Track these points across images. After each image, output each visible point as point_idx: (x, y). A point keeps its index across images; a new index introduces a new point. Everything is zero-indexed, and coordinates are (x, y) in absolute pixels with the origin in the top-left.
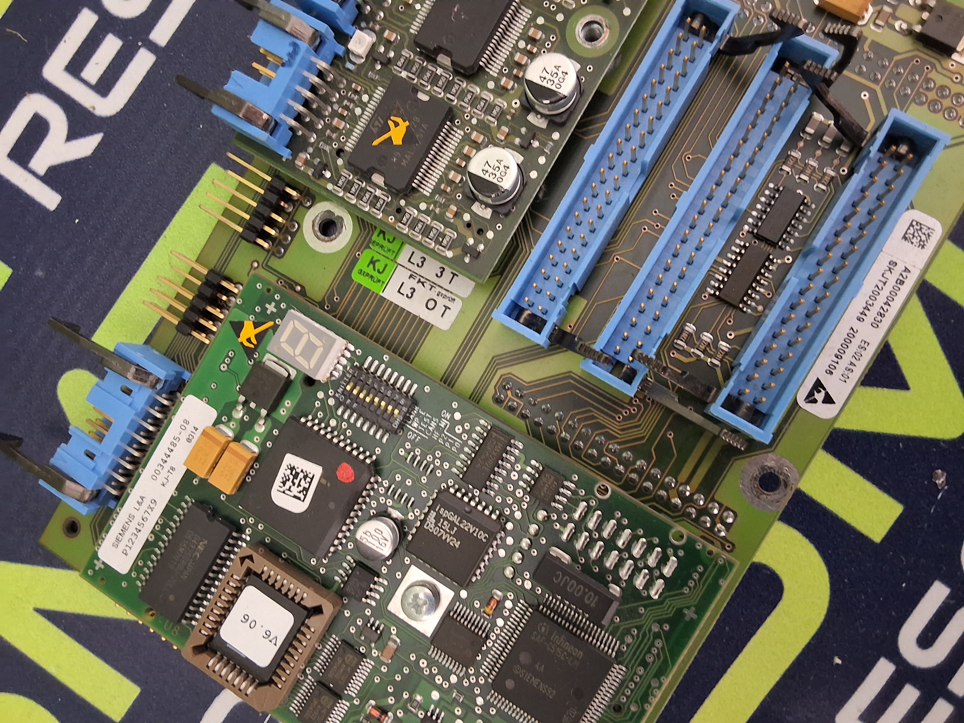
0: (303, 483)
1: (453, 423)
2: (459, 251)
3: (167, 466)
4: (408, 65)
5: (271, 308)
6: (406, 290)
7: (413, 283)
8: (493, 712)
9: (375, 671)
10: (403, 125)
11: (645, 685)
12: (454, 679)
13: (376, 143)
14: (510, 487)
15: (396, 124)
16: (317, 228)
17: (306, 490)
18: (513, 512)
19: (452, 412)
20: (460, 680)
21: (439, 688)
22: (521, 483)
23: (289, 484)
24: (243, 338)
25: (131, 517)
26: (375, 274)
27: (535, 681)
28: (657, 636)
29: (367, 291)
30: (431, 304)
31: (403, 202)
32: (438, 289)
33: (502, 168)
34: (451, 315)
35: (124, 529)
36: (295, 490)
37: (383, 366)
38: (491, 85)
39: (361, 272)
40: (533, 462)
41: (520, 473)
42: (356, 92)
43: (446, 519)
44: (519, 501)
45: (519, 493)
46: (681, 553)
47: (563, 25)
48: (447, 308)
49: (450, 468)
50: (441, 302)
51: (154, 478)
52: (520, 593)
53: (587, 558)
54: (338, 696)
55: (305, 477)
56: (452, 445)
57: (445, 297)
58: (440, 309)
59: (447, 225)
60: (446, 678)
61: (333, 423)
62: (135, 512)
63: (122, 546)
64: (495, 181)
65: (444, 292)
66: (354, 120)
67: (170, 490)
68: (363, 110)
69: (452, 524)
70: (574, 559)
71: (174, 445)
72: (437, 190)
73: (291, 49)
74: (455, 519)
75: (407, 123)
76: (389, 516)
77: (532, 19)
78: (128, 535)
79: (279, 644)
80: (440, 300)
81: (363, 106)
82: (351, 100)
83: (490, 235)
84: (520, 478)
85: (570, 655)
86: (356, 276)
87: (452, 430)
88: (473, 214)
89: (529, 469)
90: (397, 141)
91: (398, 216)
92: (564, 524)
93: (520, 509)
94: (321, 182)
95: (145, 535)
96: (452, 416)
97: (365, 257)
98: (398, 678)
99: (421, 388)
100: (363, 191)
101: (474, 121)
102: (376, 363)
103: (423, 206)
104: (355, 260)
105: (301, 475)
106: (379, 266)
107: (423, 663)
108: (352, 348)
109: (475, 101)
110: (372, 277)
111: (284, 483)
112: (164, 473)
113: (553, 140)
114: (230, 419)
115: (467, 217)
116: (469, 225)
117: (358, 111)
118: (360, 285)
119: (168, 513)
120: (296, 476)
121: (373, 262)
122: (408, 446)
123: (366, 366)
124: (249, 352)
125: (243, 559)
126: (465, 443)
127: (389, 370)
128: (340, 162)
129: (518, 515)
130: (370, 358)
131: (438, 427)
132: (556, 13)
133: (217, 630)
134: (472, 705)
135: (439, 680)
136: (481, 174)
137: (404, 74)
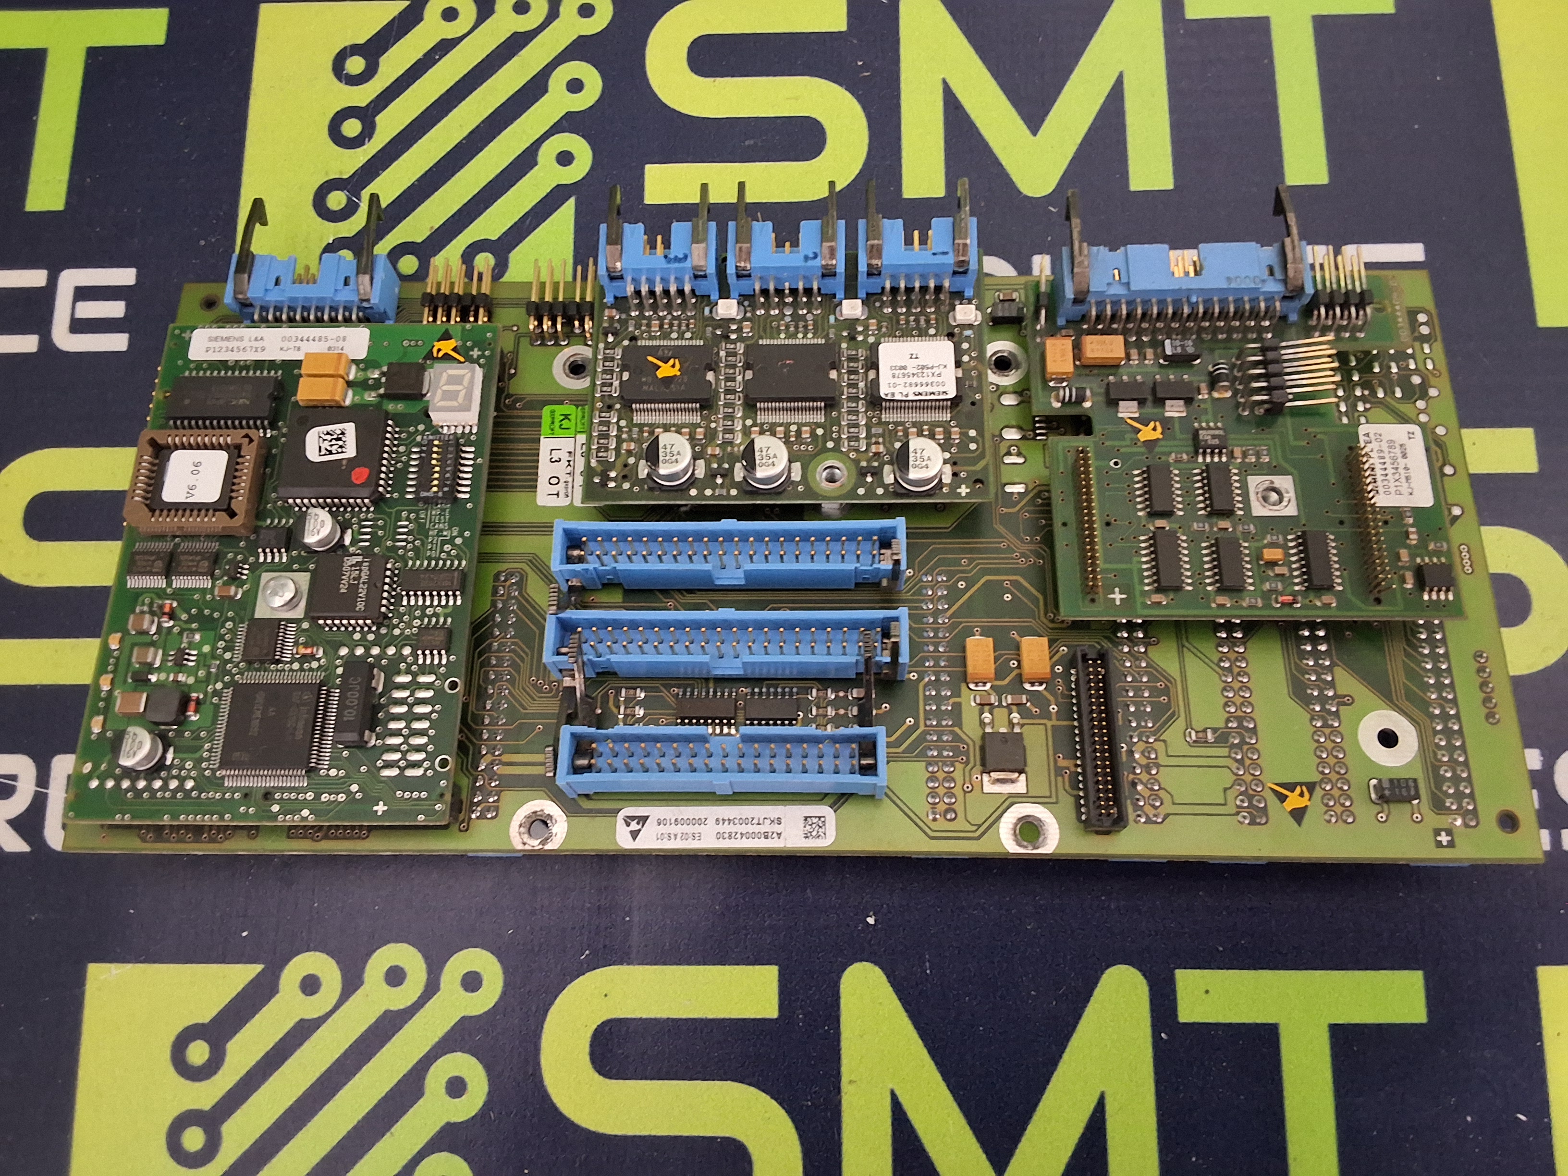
0: (335, 447)
1: (451, 541)
2: (599, 469)
3: (299, 344)
4: (731, 354)
5: (475, 353)
6: (556, 455)
7: (565, 457)
8: (215, 700)
9: (204, 591)
10: (676, 372)
11: (300, 806)
12: (228, 655)
13: (650, 358)
14: (418, 613)
15: (673, 366)
16: (572, 359)
17: (331, 453)
18: (397, 626)
19: (460, 535)
20: (230, 661)
21: (214, 649)
22: (426, 620)
23: (329, 437)
24: (438, 345)
25: (241, 339)
26: (557, 424)
27: (258, 714)
28: (349, 793)
29: (539, 425)
30: (554, 481)
31: (618, 406)
32: (570, 479)
33: (674, 459)
34: (553, 502)
35: (228, 339)
36: (326, 445)
37: (471, 462)
38: (749, 422)
39: (553, 412)
40: (449, 620)
41: (436, 615)
42: (688, 325)
43: (360, 570)
44: (409, 626)
45: (417, 623)
46: (430, 773)
47: (825, 450)
48: (557, 495)
49: (411, 559)
50: (560, 488)
51: (284, 339)
52: (329, 669)
53: (387, 705)
54: (168, 573)
55: (341, 447)
56: (431, 549)
57: (566, 488)
58: (554, 489)
59: (618, 449)
60: (226, 649)
61: (402, 449)
62: (246, 339)
63: (212, 344)
64: (661, 459)
65: (570, 485)
66: (666, 336)
67: (279, 356)
68: (677, 339)
69: (359, 577)
70: (381, 695)
71: (320, 340)
72: (641, 426)
74: (364, 578)
75: (678, 373)
76: (343, 532)
77: (819, 425)
78: (225, 344)
79: (188, 500)
80: (562, 485)
81: (681, 337)
82: (680, 326)
83: (626, 486)
84: (430, 617)
85: (295, 729)
86: (546, 411)
87: (444, 543)
88: (636, 465)
89: (442, 620)
90: (660, 374)
91: (605, 409)
92: (408, 672)
93: (403, 630)
94: (601, 337)
95: (230, 357)
96: (456, 537)
97: (567, 409)
98: (207, 612)
99: (467, 501)
100: (611, 372)
101: (713, 425)
102: (471, 456)
103: (623, 423)
104: (561, 403)
105: (340, 443)
106: (566, 423)
107: (229, 625)
108: (475, 430)
109: (730, 417)
110: (553, 423)
112: (292, 344)
113: (728, 491)
114: (365, 370)
115: (632, 460)
116: (626, 466)
117: (674, 335)
118: (540, 417)
119: (259, 364)
120: (338, 439)
121: (566, 417)
122: (412, 516)
123: (465, 449)
124: (429, 356)
125: (247, 436)
126: (437, 560)
127: (470, 469)
128: (626, 343)
129: (397, 632)
130: (473, 449)
131: (441, 531)
132: (832, 439)
133: (177, 448)
134: (212, 681)
135: (221, 644)
136: (661, 445)
137: (723, 354)
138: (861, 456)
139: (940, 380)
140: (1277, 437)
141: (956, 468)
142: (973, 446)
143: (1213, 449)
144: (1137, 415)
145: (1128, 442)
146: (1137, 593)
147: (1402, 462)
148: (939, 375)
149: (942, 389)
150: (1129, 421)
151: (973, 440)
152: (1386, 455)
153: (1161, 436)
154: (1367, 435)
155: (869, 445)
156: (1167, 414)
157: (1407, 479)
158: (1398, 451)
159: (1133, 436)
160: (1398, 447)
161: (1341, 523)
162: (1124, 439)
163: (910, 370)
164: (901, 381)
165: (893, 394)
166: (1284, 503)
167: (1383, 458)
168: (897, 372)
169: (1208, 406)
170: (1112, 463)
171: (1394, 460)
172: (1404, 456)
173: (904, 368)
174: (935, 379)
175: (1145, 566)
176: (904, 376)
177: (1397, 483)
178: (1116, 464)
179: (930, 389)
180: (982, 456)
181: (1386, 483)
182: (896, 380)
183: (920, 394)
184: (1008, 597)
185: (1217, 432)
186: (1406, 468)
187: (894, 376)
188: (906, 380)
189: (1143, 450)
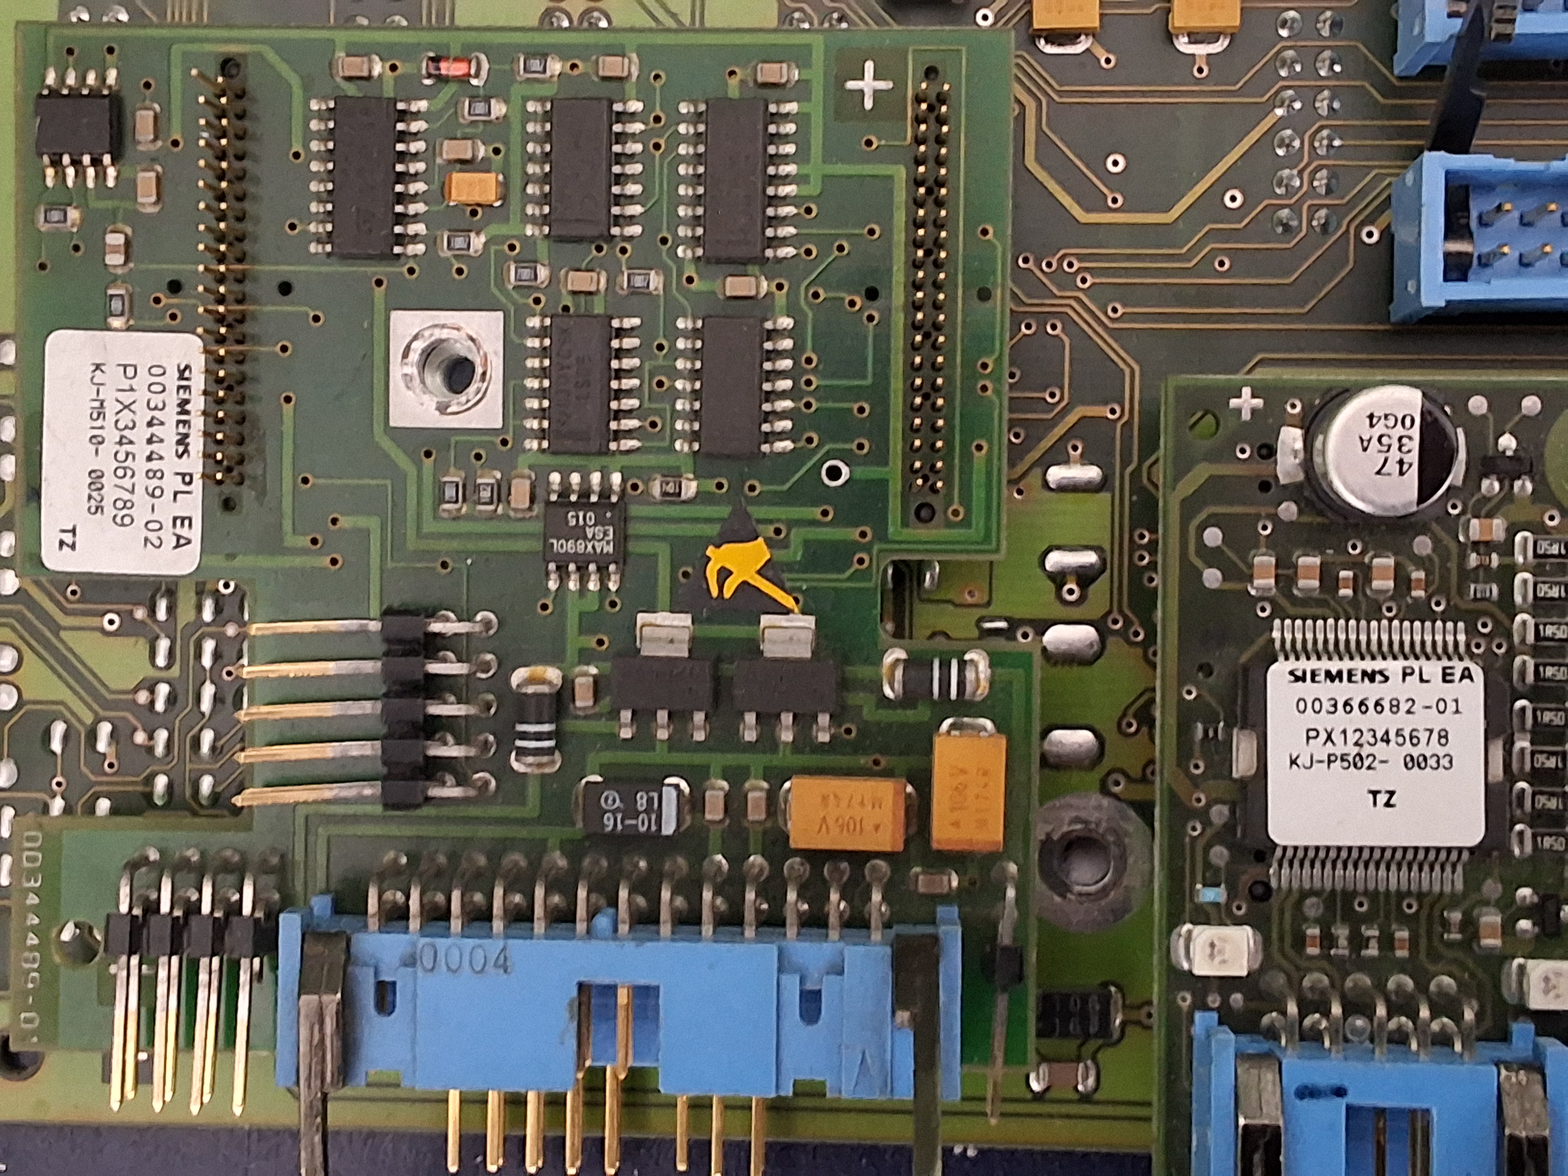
138: (1529, 514)
139: (1310, 719)
140: (412, 543)
141: (1261, 468)
142: (1213, 536)
143: (583, 502)
144: (765, 620)
145: (797, 536)
146: (818, 92)
147: (107, 464)
148: (1311, 735)
149: (1307, 689)
150: (788, 601)
151: (1212, 557)
152: (140, 480)
153: (710, 551)
154: (180, 542)
155: (1506, 550)
156: (685, 620)
157: (101, 414)
158: (110, 493)
159: (782, 555)
160: (107, 504)
161: (285, 288)
162: (807, 543)
163: (1395, 753)
164: (1423, 720)
165: (1446, 676)
166: (419, 346)
167: (151, 474)
168: (1435, 747)
169: (575, 641)
170: (845, 470)
171: (123, 471)
172: (96, 478)
173: (1412, 762)
174: (1323, 722)
175: (790, 169)
176: (1414, 739)
177: (127, 398)
178: (834, 473)
179: (1341, 690)
180: (1189, 507)
181: (157, 400)
182: (1438, 722)
183: (1370, 676)
184: (1116, 164)
185: (569, 546)
186: (97, 441)
187: (1444, 736)
188: (1407, 723)
189: (758, 512)
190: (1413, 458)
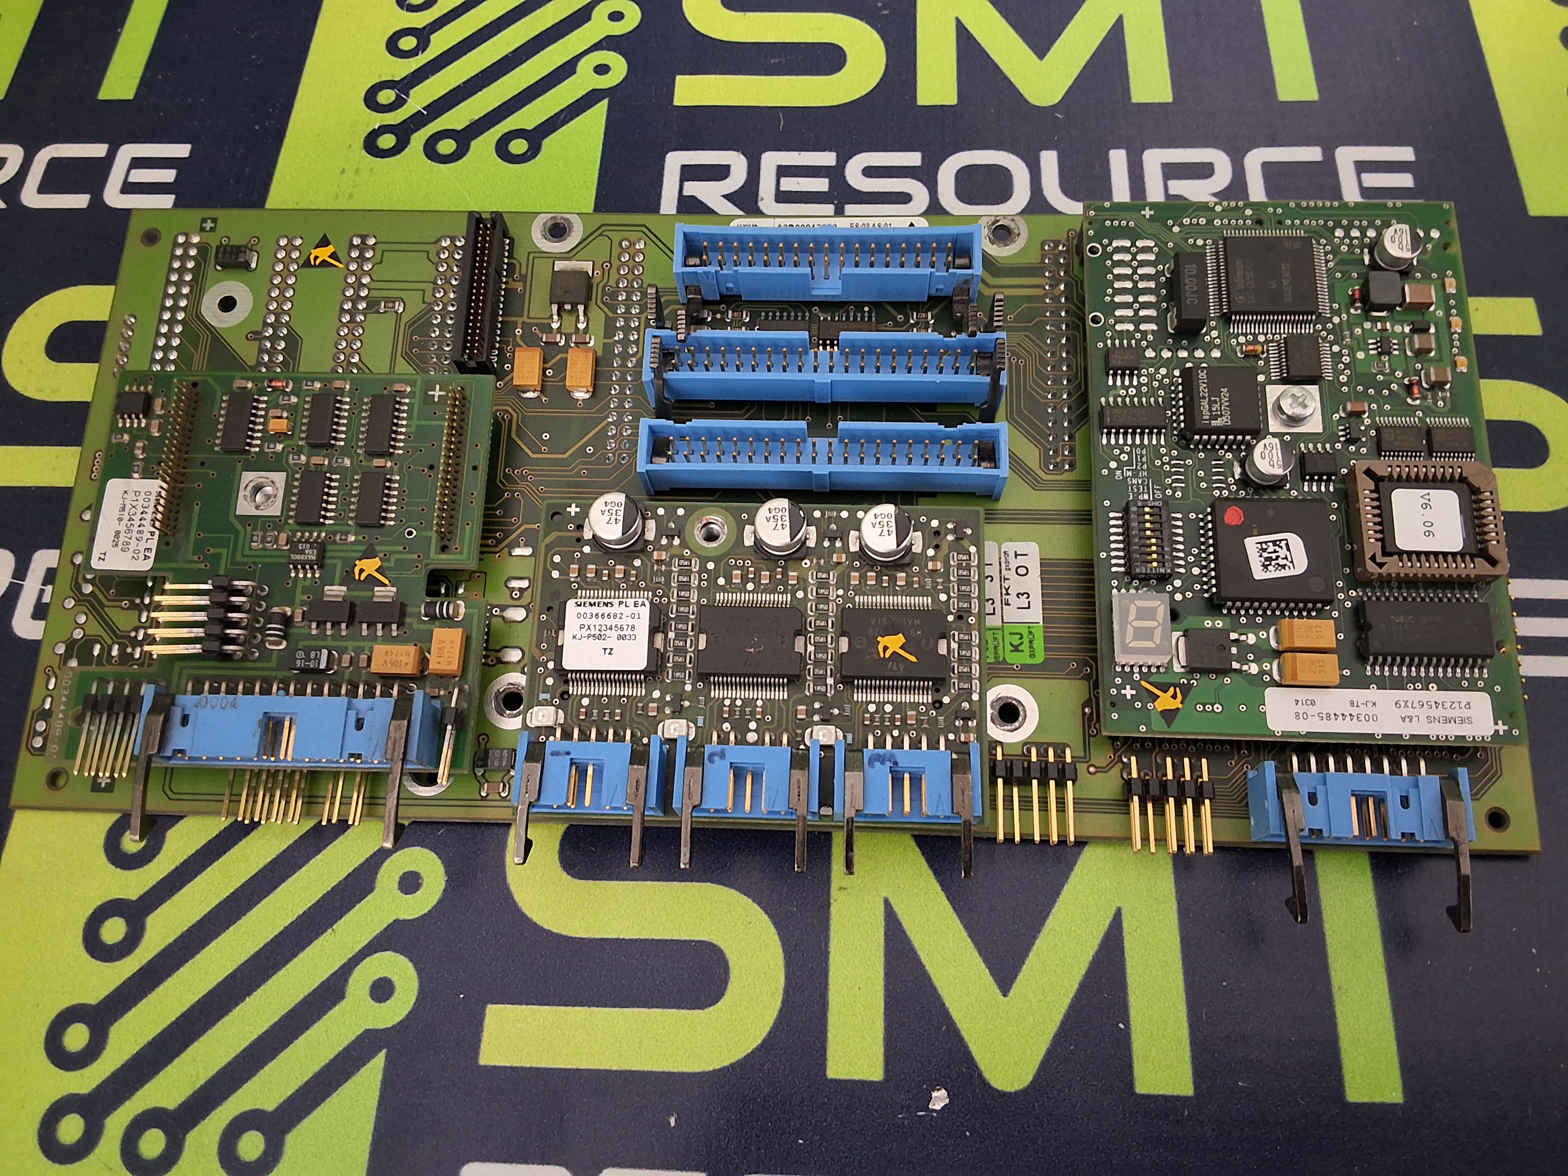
0: (1271, 549)
1: (1121, 465)
2: (965, 543)
3: (1355, 711)
4: (820, 680)
5: (1128, 692)
6: (1023, 600)
7: (1012, 599)
8: (1336, 306)
9: (1382, 413)
10: (883, 641)
11: (1226, 214)
12: (1336, 349)
13: (913, 659)
14: (1144, 389)
15: (886, 648)
16: (1017, 724)
17: (1274, 543)
18: (1164, 377)
19: (1112, 471)
20: (1332, 344)
21: (1352, 355)
22: (1135, 383)
24: (1176, 704)
25: (1430, 720)
26: (1026, 640)
27: (1285, 282)
28: (1181, 225)
29: (1046, 640)
30: (1022, 571)
31: (950, 618)
32: (1004, 572)
33: (879, 519)
34: (1021, 547)
35: (1447, 720)
36: (1283, 553)
37: (1113, 554)
38: (800, 595)
39: (1033, 656)
40: (1110, 383)
41: (1127, 388)
42: (872, 719)
43: (1210, 410)
44: (1151, 377)
45: (1144, 380)
46: (1105, 241)
47: (715, 560)
48: (1016, 555)
49: (1162, 446)
50: (1014, 563)
51: (1375, 717)
52: (1226, 336)
53: (1158, 302)
54: (1429, 432)
55: (1264, 550)
56: (1142, 456)
57: (1007, 562)
58: (1021, 561)
59: (947, 565)
60: (1340, 354)
61: (1196, 571)
62: (1423, 719)
63: (1465, 713)
64: (893, 519)
65: (1003, 565)
66: (898, 707)
67: (1373, 693)
68: (885, 703)
69: (1210, 403)
70: (1167, 310)
71: (1328, 716)
72: (922, 592)
73: (877, 764)
74: (1205, 403)
75: (879, 639)
76: (1244, 473)
77: (722, 589)
78: (1449, 713)
79: (1426, 491)
80: (1013, 565)
81: (880, 705)
82: (882, 719)
83: (935, 523)
84: (1131, 385)
85: (1245, 269)
86: (1040, 658)
87: (1129, 463)
88: (925, 548)
89: (1119, 383)
90: (900, 639)
91: (965, 615)
92: (1144, 334)
93: (1157, 371)
94: (976, 708)
95: (1434, 694)
96: (1117, 469)
97: (1016, 659)
98: (1371, 391)
99: (1111, 509)
100: (961, 659)
101: (841, 592)
102: (1113, 561)
103: (943, 597)
104: (1025, 667)
105: (1265, 555)
106: (1016, 641)
107: (1343, 378)
108: (1115, 591)
109: (823, 599)
110: (1031, 642)
111: (1284, 566)
112: (1363, 710)
114: (1262, 672)
115: (931, 552)
116: (937, 547)
117: (888, 708)
118: (1046, 649)
119: (1398, 684)
120: (1269, 559)
121: (1016, 649)
122: (1169, 492)
123: (1122, 569)
124: (1186, 690)
125: (1381, 565)
126: (1133, 445)
127: (1113, 546)
128: (946, 700)
129: (1163, 371)
130: (1114, 569)
131: (1134, 476)
132: (708, 571)
134: (1345, 325)
135: (1346, 359)
136: (894, 535)
137: (830, 681)
138: (678, 552)
139: (582, 621)
140: (239, 559)
141: (577, 534)
142: (557, 559)
143: (307, 542)
144: (376, 589)
145: (393, 557)
146: (418, 395)
147: (122, 528)
148: (582, 627)
149: (582, 610)
150: (386, 582)
151: (556, 566)
152: (135, 535)
153: (357, 562)
154: (146, 557)
155: (669, 564)
156: (344, 588)
157: (123, 509)
158: (122, 539)
159: (385, 564)
160: (120, 544)
161: (203, 464)
162: (396, 560)
163: (614, 634)
164: (626, 621)
165: (636, 604)
166: (251, 485)
167: (139, 532)
168: (630, 632)
169: (300, 597)
170: (415, 533)
171: (129, 531)
172: (117, 534)
173: (621, 637)
174: (587, 622)
175: (404, 422)
176: (622, 629)
177: (134, 504)
178: (410, 533)
179: (595, 610)
180: (548, 548)
181: (146, 504)
182: (631, 622)
183: (606, 605)
184: (546, 436)
185: (298, 557)
186: (120, 520)
187: (633, 627)
188: (618, 622)
189: (378, 548)
190: (621, 518)
